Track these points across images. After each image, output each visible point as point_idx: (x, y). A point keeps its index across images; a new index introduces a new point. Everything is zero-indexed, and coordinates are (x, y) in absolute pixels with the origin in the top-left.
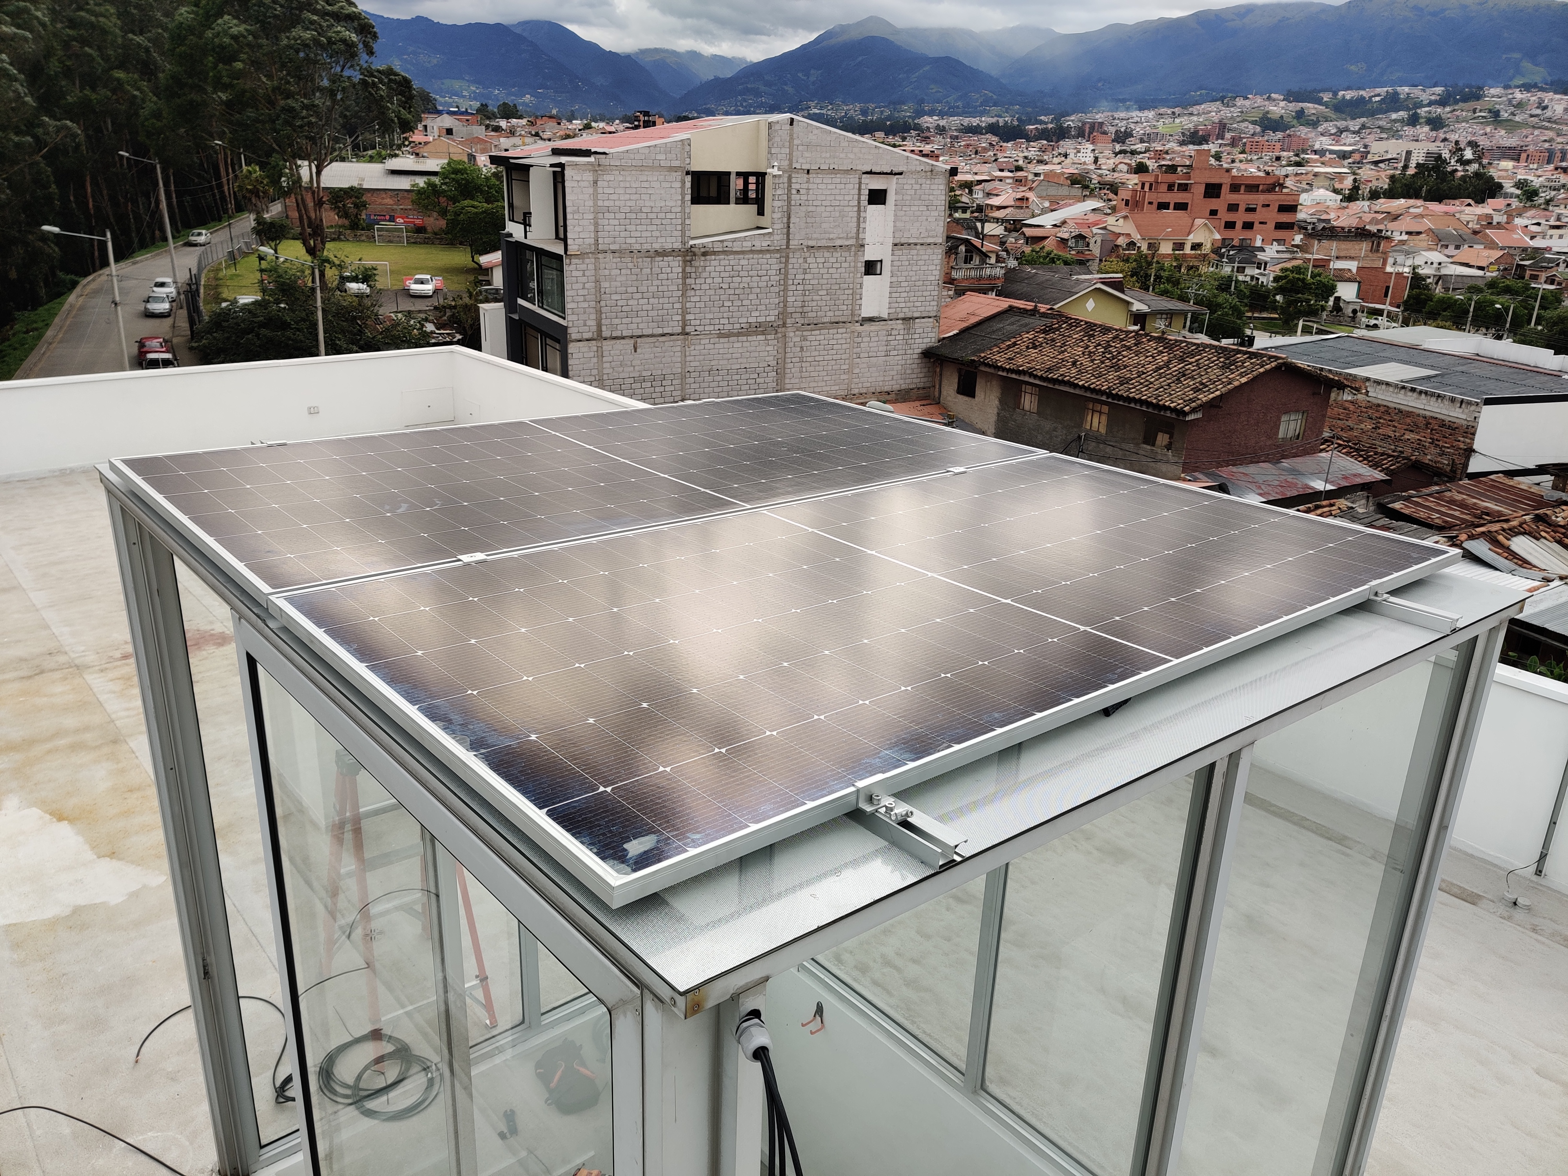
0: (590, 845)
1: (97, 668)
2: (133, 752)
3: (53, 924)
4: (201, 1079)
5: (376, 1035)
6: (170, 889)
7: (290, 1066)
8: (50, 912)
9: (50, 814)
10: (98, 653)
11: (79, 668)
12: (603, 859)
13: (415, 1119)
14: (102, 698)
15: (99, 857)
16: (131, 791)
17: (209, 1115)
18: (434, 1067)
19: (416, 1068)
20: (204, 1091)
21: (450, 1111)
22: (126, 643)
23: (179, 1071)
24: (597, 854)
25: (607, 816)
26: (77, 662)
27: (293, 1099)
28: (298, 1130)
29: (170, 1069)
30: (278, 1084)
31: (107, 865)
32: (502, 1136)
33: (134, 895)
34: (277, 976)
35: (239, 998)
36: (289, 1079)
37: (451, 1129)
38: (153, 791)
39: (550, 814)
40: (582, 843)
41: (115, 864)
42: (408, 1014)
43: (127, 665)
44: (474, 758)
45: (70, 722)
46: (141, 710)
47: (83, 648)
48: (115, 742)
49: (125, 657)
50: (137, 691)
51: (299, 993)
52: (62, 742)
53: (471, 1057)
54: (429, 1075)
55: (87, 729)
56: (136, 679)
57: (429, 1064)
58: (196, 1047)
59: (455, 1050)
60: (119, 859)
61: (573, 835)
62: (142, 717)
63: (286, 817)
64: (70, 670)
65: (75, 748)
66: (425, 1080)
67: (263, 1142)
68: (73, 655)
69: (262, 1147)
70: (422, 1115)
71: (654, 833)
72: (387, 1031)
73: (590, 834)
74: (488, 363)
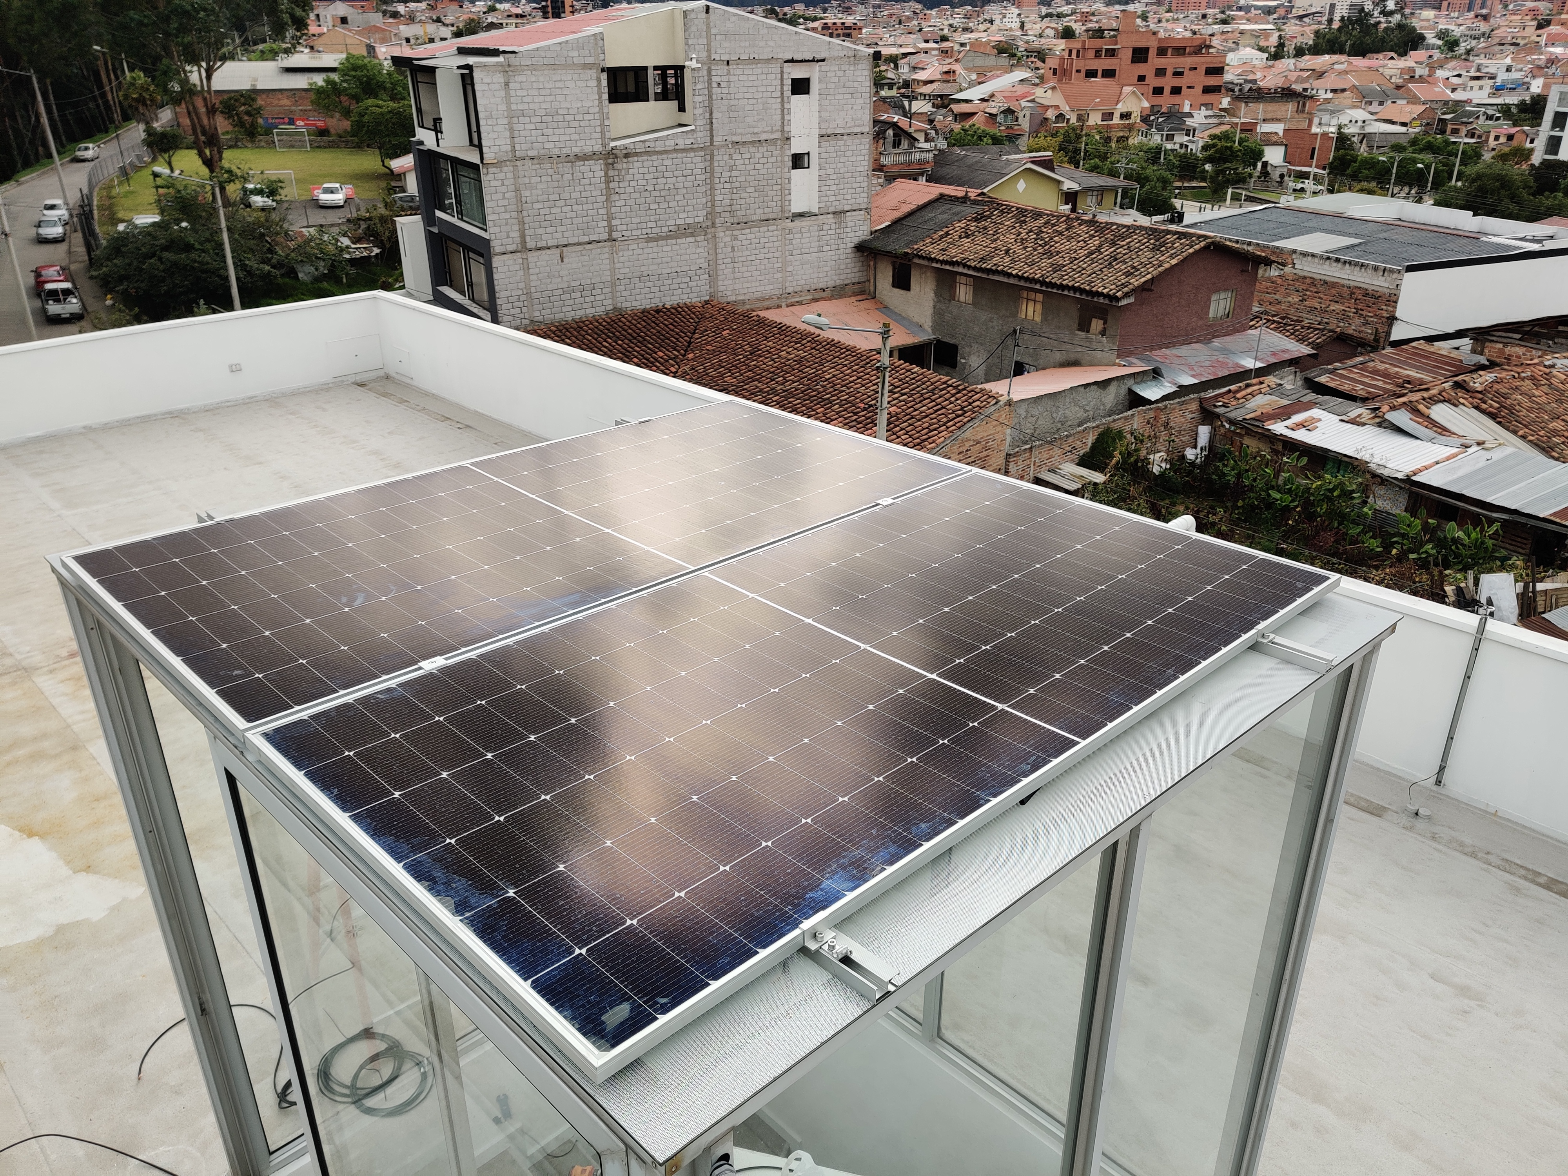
0: (572, 1019)
1: (46, 669)
2: (94, 758)
3: (38, 945)
4: (204, 1090)
5: (368, 1033)
6: (149, 902)
7: (288, 1072)
8: (33, 933)
9: (19, 831)
10: (44, 653)
11: (26, 671)
12: (585, 1034)
13: (413, 1112)
14: (55, 701)
15: (75, 873)
16: (97, 800)
17: (216, 1125)
18: (426, 1061)
19: (408, 1065)
20: (209, 1102)
21: (444, 1103)
22: (71, 639)
23: (182, 1085)
24: (579, 1030)
25: (585, 985)
26: (24, 663)
27: (295, 1104)
28: (303, 1134)
29: (173, 1083)
30: (279, 1090)
31: (83, 880)
32: (497, 1121)
33: (115, 909)
34: (265, 980)
35: (230, 1006)
36: (288, 1084)
37: (447, 1120)
38: (118, 799)
39: (536, 986)
40: (565, 1017)
41: (92, 878)
42: (398, 1013)
43: (76, 663)
44: (461, 924)
45: (26, 730)
46: (95, 713)
47: (28, 648)
48: (74, 748)
49: (72, 655)
50: (88, 692)
51: (289, 1001)
52: (21, 752)
53: (459, 1049)
54: (422, 1070)
55: (44, 736)
56: (85, 679)
57: (420, 1058)
58: (196, 1058)
59: (441, 1037)
60: (95, 873)
62: (97, 719)
63: (255, 816)
64: (19, 673)
65: (36, 757)
66: (419, 1074)
67: (272, 1149)
68: (19, 657)
69: (271, 1153)
70: (419, 1108)
71: (627, 1000)
72: (379, 1029)
74: (414, 309)
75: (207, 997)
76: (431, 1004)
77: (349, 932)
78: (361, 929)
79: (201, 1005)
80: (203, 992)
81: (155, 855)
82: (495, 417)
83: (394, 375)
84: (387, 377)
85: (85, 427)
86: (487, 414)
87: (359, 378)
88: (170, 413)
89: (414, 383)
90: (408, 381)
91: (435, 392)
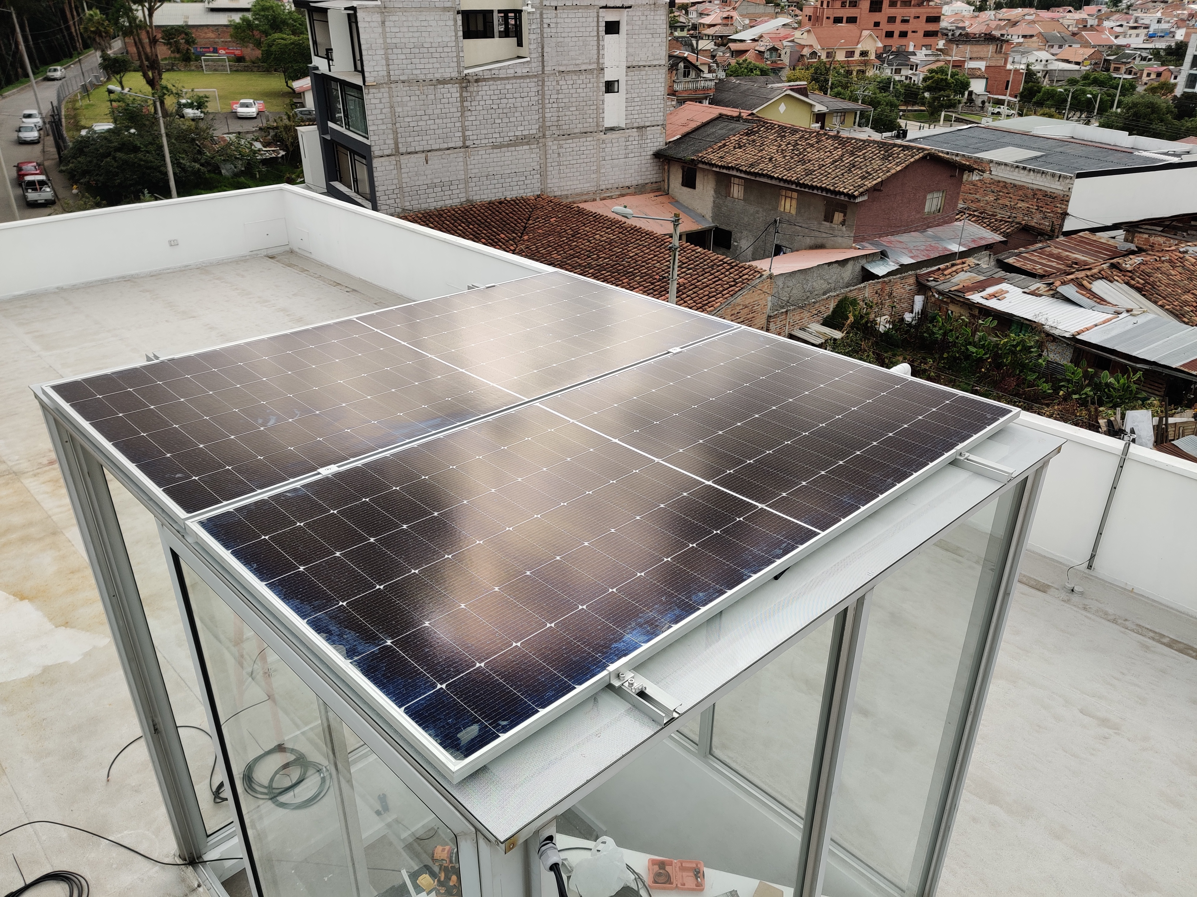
0: (435, 736)
1: (31, 473)
2: (70, 541)
3: (30, 681)
4: (157, 789)
5: (280, 748)
6: (114, 649)
7: (221, 776)
8: (26, 672)
9: (14, 595)
10: (29, 461)
11: (16, 475)
12: (444, 748)
13: (315, 806)
14: (39, 498)
15: (56, 627)
16: (72, 572)
17: (167, 815)
18: (324, 769)
19: (311, 771)
20: (161, 798)
21: (339, 799)
22: (50, 451)
23: (140, 785)
24: (441, 744)
25: (444, 711)
26: (15, 469)
27: (226, 799)
28: (232, 822)
29: (134, 784)
30: (214, 789)
31: (63, 633)
32: (378, 813)
33: (88, 655)
34: (203, 708)
35: (177, 727)
36: (221, 785)
37: (341, 812)
38: (89, 572)
39: (408, 711)
40: (430, 735)
41: (69, 631)
42: (303, 733)
43: (54, 469)
44: (350, 666)
45: (17, 519)
46: (70, 506)
47: (17, 457)
48: (54, 534)
49: (51, 463)
50: (64, 491)
51: (222, 723)
52: (14, 536)
53: (350, 760)
54: (322, 775)
55: (31, 524)
56: (62, 481)
57: (320, 767)
58: (151, 765)
59: (336, 751)
60: (72, 627)
61: (423, 729)
62: (72, 512)
63: (194, 586)
64: (10, 476)
65: (25, 540)
66: (319, 778)
67: (209, 833)
68: (10, 464)
69: (208, 836)
70: (319, 803)
71: (477, 722)
72: (289, 745)
73: (434, 728)
74: (312, 199)
75: (159, 720)
76: (329, 726)
77: (265, 673)
78: (275, 671)
79: (154, 726)
80: (156, 716)
81: (118, 613)
82: (376, 283)
83: (297, 250)
84: (292, 252)
85: (57, 288)
86: (369, 280)
87: (270, 252)
88: (123, 277)
89: (313, 256)
90: (308, 255)
91: (328, 263)
